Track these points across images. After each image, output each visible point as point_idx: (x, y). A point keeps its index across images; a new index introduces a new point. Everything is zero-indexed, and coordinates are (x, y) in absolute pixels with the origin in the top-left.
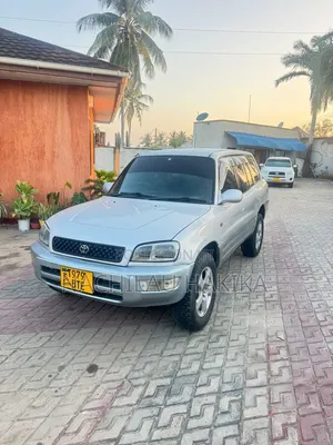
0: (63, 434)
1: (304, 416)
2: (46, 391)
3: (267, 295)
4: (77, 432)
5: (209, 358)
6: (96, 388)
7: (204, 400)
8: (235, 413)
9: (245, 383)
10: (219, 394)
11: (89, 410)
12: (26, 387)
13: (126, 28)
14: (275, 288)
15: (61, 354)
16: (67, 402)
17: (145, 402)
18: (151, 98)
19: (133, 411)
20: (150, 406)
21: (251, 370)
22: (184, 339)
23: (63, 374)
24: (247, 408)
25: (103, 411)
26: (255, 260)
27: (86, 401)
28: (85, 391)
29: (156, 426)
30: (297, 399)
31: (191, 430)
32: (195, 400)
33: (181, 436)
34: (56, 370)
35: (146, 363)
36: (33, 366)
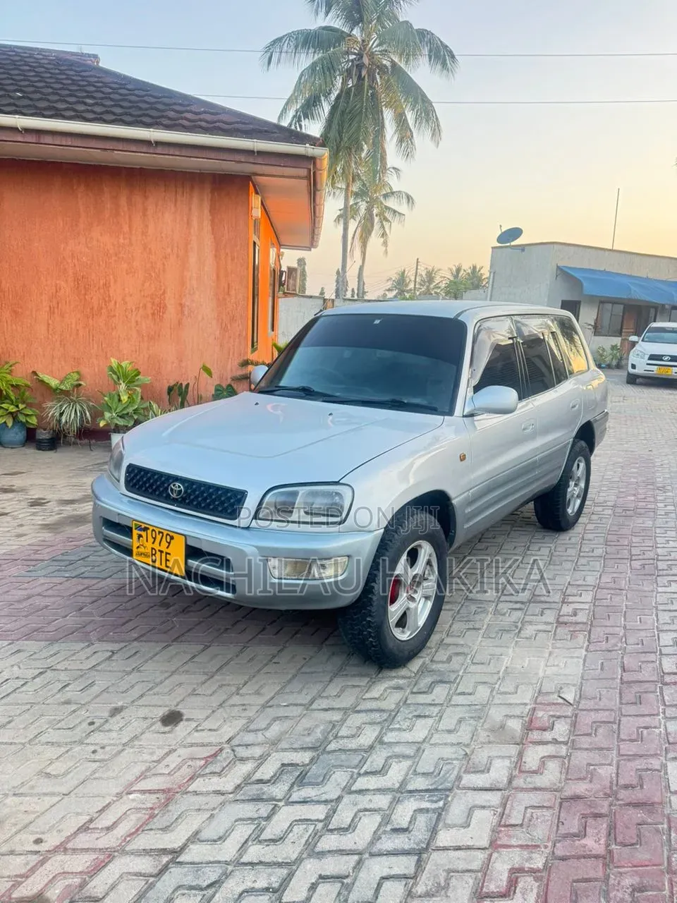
0: (84, 828)
1: (563, 859)
2: (77, 749)
3: (567, 609)
4: (108, 829)
5: (400, 722)
6: (168, 754)
7: (364, 801)
8: (420, 833)
9: (459, 778)
10: (401, 792)
11: (143, 792)
12: (43, 738)
13: (360, 56)
14: (588, 597)
15: (124, 685)
16: (110, 774)
17: (250, 790)
18: (409, 198)
19: (223, 804)
20: (257, 799)
21: (481, 756)
22: (364, 681)
23: (116, 722)
24: (448, 827)
25: (168, 796)
26: (564, 538)
27: (142, 776)
28: (146, 757)
29: (256, 838)
30: (560, 823)
31: (322, 854)
32: (346, 799)
33: (299, 861)
34: (106, 714)
35: (276, 719)
36: (68, 702)
